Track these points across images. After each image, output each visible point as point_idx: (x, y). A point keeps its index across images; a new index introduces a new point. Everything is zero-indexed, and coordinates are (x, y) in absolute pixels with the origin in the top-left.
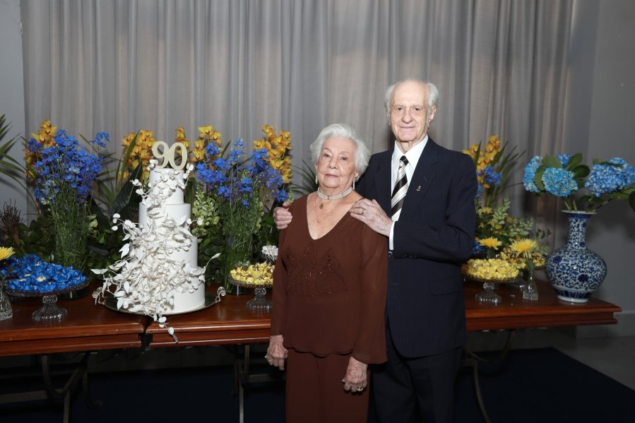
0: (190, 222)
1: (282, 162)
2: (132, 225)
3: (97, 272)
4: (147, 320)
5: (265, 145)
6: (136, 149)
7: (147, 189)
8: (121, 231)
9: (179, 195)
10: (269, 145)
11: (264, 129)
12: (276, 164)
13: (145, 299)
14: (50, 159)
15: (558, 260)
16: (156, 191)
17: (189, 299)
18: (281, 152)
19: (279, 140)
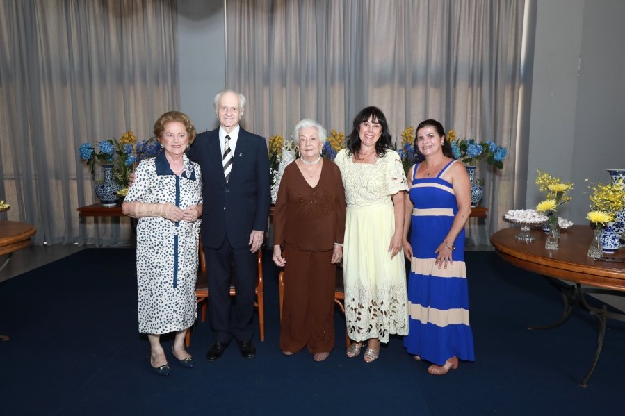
2: (276, 172)
5: (332, 140)
6: (275, 144)
7: (281, 158)
8: (273, 175)
10: (334, 139)
12: (337, 148)
16: (285, 159)
19: (338, 137)
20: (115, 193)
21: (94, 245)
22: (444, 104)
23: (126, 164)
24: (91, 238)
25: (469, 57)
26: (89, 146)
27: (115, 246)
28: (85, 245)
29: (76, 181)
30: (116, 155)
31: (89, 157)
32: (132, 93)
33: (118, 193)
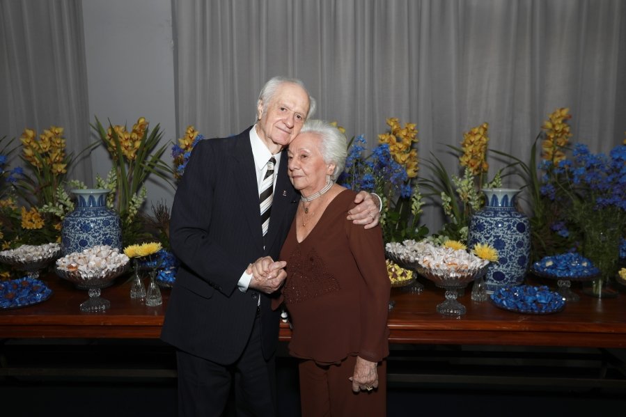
1: (407, 155)
5: (390, 139)
10: (394, 139)
11: (389, 122)
12: (402, 158)
18: (407, 145)
19: (404, 133)
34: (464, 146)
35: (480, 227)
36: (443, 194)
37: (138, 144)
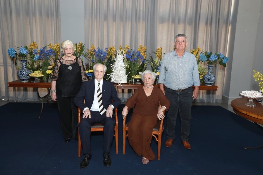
0: (125, 66)
2: (114, 66)
3: (108, 75)
4: (117, 84)
6: (111, 51)
7: (116, 59)
8: (112, 68)
9: (122, 60)
10: (141, 50)
11: (140, 46)
12: (142, 54)
13: (117, 80)
14: (97, 53)
15: (205, 76)
16: (118, 60)
17: (124, 81)
18: (144, 51)
19: (143, 48)
20: (28, 75)
21: (13, 100)
22: (193, 33)
23: (34, 59)
24: (12, 97)
25: (206, 10)
26: (13, 49)
27: (24, 101)
28: (8, 100)
29: (3, 67)
30: (29, 55)
31: (14, 56)
32: (34, 21)
33: (30, 75)
34: (157, 52)
35: (158, 69)
36: (151, 62)
37: (80, 48)
